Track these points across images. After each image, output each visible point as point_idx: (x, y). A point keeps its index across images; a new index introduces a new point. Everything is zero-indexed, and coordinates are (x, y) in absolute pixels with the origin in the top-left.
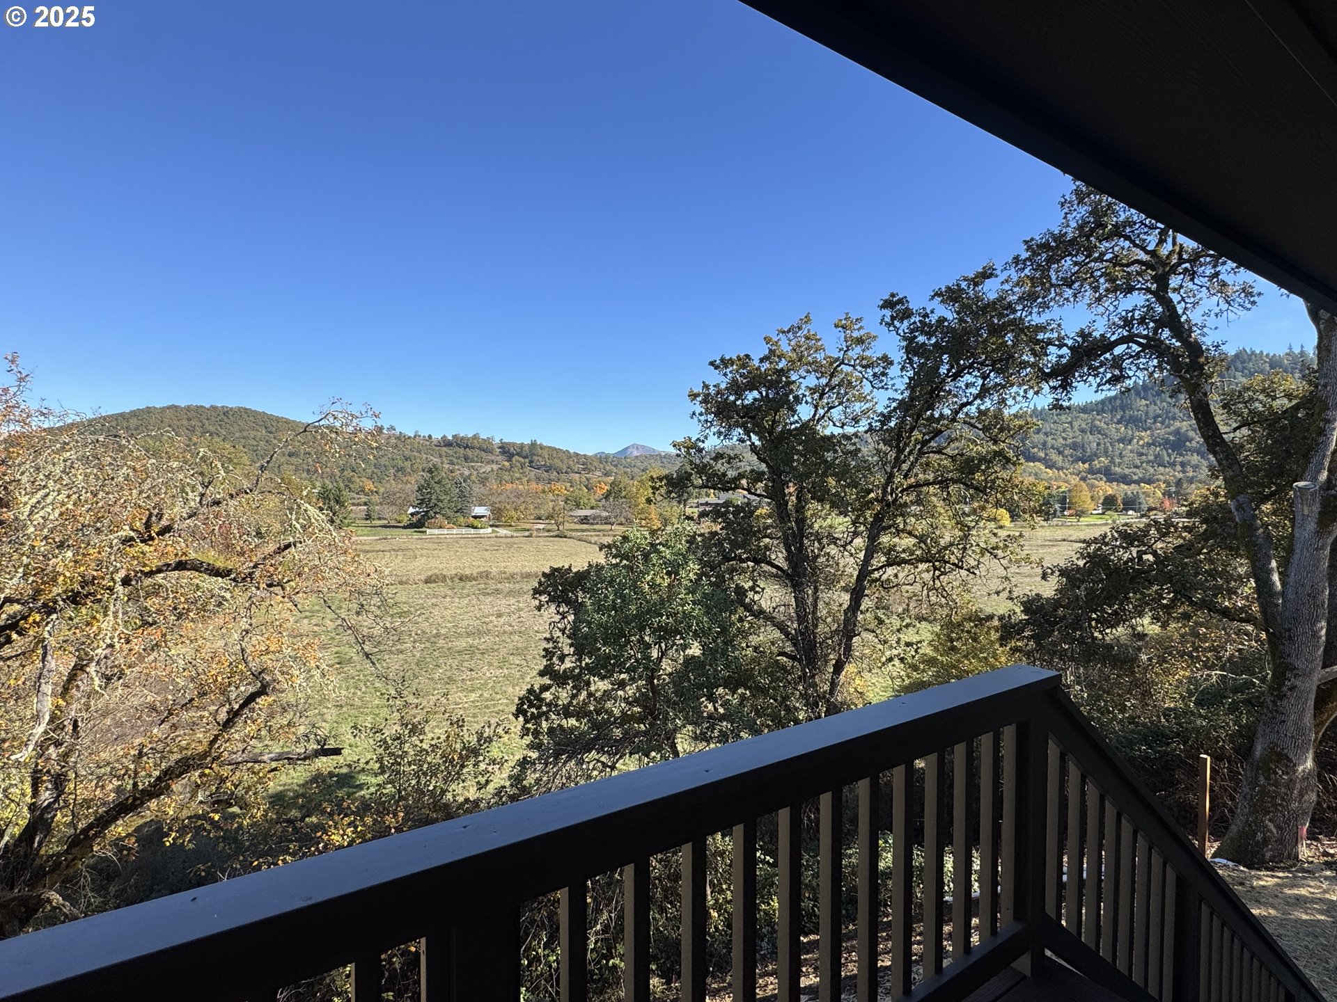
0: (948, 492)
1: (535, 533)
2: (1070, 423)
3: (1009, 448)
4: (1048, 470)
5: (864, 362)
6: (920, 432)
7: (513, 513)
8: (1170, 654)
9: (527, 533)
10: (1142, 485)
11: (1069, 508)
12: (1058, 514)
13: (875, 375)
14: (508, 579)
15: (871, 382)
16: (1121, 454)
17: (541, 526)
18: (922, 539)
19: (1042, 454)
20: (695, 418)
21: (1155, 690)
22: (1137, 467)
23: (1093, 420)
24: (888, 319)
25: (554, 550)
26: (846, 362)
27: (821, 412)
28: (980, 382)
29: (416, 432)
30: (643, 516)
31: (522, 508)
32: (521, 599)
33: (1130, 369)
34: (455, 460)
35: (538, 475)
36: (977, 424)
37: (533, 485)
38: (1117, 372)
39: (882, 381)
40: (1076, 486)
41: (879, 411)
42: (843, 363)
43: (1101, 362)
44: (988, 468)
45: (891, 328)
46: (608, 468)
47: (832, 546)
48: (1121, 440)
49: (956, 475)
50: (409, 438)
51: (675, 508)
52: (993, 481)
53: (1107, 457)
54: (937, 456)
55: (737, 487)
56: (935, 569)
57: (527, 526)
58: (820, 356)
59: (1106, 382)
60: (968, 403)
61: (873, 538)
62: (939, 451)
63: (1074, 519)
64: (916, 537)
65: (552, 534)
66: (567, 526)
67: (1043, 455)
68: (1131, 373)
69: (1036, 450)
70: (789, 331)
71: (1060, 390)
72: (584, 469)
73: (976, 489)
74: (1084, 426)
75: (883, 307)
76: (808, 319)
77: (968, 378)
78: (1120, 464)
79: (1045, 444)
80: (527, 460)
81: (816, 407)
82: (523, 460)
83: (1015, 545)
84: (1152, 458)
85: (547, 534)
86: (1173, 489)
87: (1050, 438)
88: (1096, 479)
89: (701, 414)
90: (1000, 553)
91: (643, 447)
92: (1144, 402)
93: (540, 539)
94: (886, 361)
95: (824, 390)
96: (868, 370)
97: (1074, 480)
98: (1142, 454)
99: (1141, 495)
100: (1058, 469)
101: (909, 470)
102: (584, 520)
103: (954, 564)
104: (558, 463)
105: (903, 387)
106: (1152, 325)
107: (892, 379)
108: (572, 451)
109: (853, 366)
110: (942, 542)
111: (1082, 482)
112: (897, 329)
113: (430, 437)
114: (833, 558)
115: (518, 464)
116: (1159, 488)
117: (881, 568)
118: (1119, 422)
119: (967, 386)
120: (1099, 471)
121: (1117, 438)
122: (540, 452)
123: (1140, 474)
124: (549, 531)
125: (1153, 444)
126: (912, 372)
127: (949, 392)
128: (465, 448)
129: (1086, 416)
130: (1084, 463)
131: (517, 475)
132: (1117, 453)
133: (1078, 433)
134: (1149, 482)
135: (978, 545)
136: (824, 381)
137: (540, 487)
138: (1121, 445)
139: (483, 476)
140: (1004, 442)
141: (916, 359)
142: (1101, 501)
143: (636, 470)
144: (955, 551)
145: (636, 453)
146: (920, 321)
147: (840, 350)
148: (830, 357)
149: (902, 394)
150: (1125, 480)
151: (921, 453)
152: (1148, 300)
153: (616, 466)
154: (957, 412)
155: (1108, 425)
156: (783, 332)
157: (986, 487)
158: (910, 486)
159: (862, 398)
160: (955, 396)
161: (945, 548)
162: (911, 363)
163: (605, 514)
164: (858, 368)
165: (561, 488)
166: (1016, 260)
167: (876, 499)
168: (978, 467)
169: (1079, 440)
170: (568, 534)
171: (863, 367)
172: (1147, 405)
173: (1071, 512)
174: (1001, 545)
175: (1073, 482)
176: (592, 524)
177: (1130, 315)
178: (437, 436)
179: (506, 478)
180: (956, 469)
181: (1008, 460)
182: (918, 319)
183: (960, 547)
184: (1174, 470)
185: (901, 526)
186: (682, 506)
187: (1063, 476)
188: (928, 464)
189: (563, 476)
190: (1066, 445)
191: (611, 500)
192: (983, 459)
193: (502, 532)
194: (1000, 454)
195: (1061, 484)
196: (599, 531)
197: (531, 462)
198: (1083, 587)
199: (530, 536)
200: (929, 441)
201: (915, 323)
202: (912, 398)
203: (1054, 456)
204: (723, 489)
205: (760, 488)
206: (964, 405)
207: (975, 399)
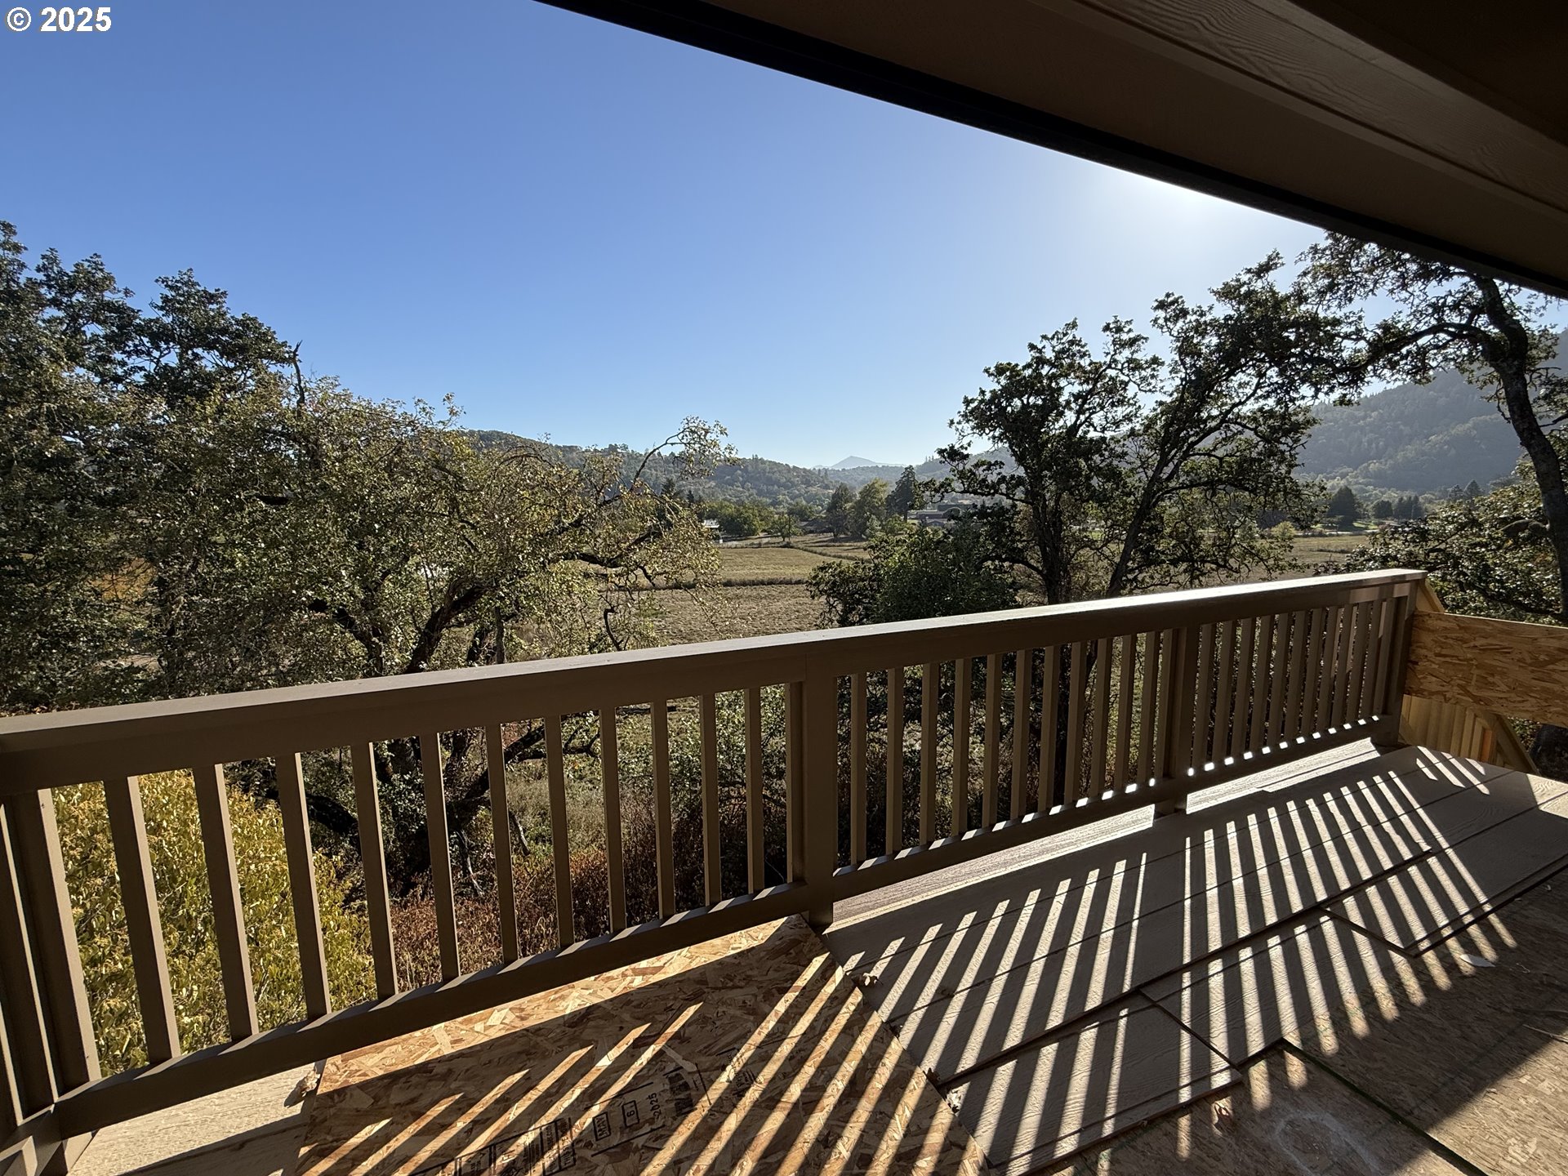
0: (1213, 494)
5: (1133, 365)
13: (1143, 378)
15: (1139, 386)
20: (953, 427)
24: (1161, 321)
26: (1113, 365)
27: (1083, 417)
28: (1255, 381)
33: (1435, 360)
36: (1248, 425)
39: (1149, 384)
41: (1145, 415)
42: (1109, 367)
43: (1402, 354)
45: (1164, 330)
47: (1087, 549)
54: (1202, 458)
55: (996, 492)
56: (1195, 568)
58: (1085, 362)
60: (1241, 403)
62: (1206, 453)
70: (1053, 338)
71: (1349, 386)
75: (1156, 308)
76: (1074, 325)
77: (1241, 377)
81: (1079, 413)
89: (959, 423)
90: (1265, 554)
94: (1156, 362)
95: (1087, 396)
96: (1137, 373)
101: (1173, 473)
103: (1215, 563)
104: (778, 477)
105: (1173, 389)
106: (1467, 311)
107: (1161, 381)
109: (1120, 370)
110: (1203, 544)
112: (1170, 330)
114: (1086, 561)
119: (1240, 385)
126: (1184, 373)
127: (1221, 392)
135: (1241, 545)
136: (1088, 387)
140: (1278, 441)
141: (1187, 360)
144: (1216, 553)
146: (1195, 320)
147: (1108, 354)
148: (1095, 363)
149: (1171, 395)
151: (1188, 456)
152: (1465, 285)
154: (1227, 413)
156: (1048, 339)
158: (1172, 489)
159: (1125, 402)
160: (1227, 396)
162: (1183, 363)
164: (1126, 371)
166: (1315, 249)
167: (1135, 502)
168: (1249, 468)
171: (1131, 370)
177: (1441, 301)
182: (1194, 317)
189: (784, 489)
200: (1196, 443)
201: (1190, 322)
202: (1181, 400)
204: (983, 495)
205: (1019, 493)
206: (1235, 405)
207: (1248, 398)
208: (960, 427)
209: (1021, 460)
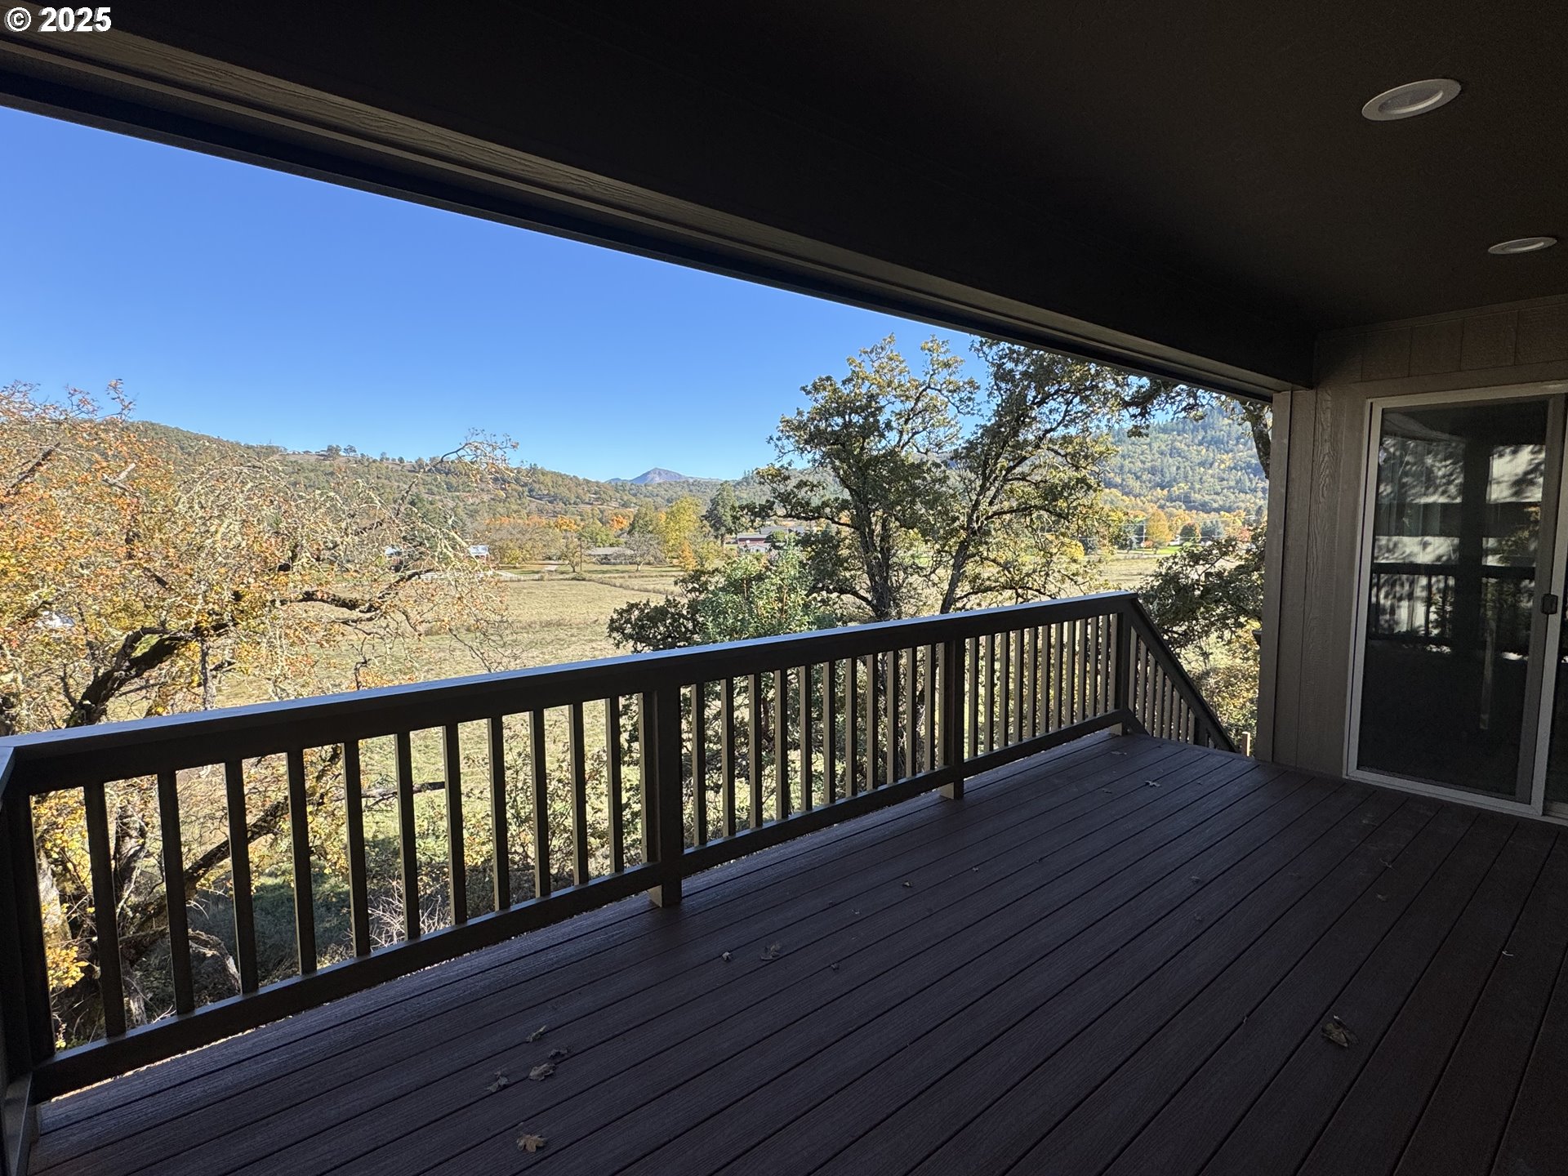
0: (1031, 520)
1: (547, 576)
2: (1149, 444)
3: (1090, 475)
4: (1124, 497)
5: (951, 387)
6: (1006, 458)
7: (517, 552)
8: (1236, 677)
9: (537, 576)
10: (1222, 513)
11: (1146, 539)
12: (1135, 546)
13: (961, 400)
14: (525, 628)
15: (958, 407)
16: (1201, 479)
17: (553, 568)
18: (1005, 567)
19: (1118, 480)
20: (773, 444)
21: (1221, 712)
22: (1217, 494)
23: (1173, 441)
24: (977, 345)
25: (574, 595)
26: (932, 386)
27: (905, 437)
28: (1064, 407)
29: (382, 454)
30: (673, 554)
31: (529, 545)
32: (545, 650)
33: (1204, 397)
34: (435, 489)
35: (541, 507)
36: (1059, 451)
37: (535, 518)
38: (1192, 401)
39: (968, 406)
40: (1153, 515)
41: (965, 437)
42: (929, 387)
43: (1177, 392)
44: (1070, 494)
45: (981, 355)
46: (625, 498)
47: (916, 576)
48: (1202, 464)
49: (1037, 502)
50: (374, 461)
51: (712, 544)
52: (1075, 508)
53: (1187, 482)
54: (1021, 483)
55: (821, 516)
56: (1018, 595)
57: (536, 568)
58: (905, 379)
59: (1182, 410)
60: (1052, 429)
61: (958, 567)
62: (1023, 478)
63: (1151, 552)
64: (999, 564)
65: (567, 576)
66: (585, 567)
67: (1120, 481)
68: (1204, 402)
69: (1112, 475)
70: (871, 352)
71: (1139, 418)
72: (597, 500)
73: (1059, 515)
74: (1163, 447)
76: (892, 340)
77: (1052, 404)
78: (1200, 490)
79: (1122, 467)
80: (526, 489)
81: (901, 433)
82: (521, 489)
83: (1095, 571)
84: (1232, 483)
85: (561, 577)
86: (1253, 517)
87: (1127, 461)
88: (1174, 507)
90: (1080, 579)
91: (667, 472)
92: (1226, 421)
93: (555, 583)
94: (973, 386)
95: (909, 415)
96: (955, 395)
97: (1152, 508)
98: (1223, 480)
99: (1220, 524)
100: (1136, 496)
101: (995, 497)
102: (605, 560)
103: (1036, 590)
104: (564, 492)
105: (990, 413)
107: (979, 404)
108: (581, 478)
109: (940, 391)
110: (1025, 570)
111: (1160, 510)
113: (401, 460)
114: (915, 589)
115: (515, 494)
116: (1239, 515)
117: (966, 596)
118: (1200, 444)
119: (1051, 412)
120: (1178, 499)
121: (1198, 461)
122: (542, 478)
123: (1220, 501)
124: (562, 573)
125: (1235, 468)
126: (1000, 399)
127: (1034, 419)
128: (447, 474)
129: (1166, 436)
130: (1162, 489)
131: (515, 507)
132: (1197, 478)
133: (1157, 455)
134: (1229, 510)
135: (1059, 572)
136: (910, 404)
137: (544, 521)
138: (1202, 469)
139: (471, 508)
140: (1085, 468)
141: (1003, 385)
142: (1179, 531)
143: (659, 499)
144: (1037, 579)
145: (658, 480)
146: (1009, 348)
147: (926, 374)
148: (915, 380)
149: (989, 420)
150: (1205, 508)
151: (1006, 480)
153: (635, 495)
154: (1041, 439)
155: (1188, 446)
156: (866, 352)
157: (1068, 514)
158: (995, 514)
159: (946, 423)
160: (1040, 422)
161: (1028, 575)
162: (999, 389)
163: (629, 552)
164: (945, 392)
165: (570, 521)
167: (962, 527)
168: (1061, 493)
169: (1158, 463)
170: (587, 575)
171: (950, 391)
172: (1230, 425)
173: (1148, 543)
174: (1081, 571)
175: (1150, 510)
176: (614, 564)
178: (410, 459)
179: (502, 511)
180: (1040, 496)
181: (1089, 487)
183: (1042, 573)
184: (1255, 497)
185: (985, 554)
186: (719, 542)
187: (1140, 504)
188: (1012, 491)
189: (571, 508)
190: (1145, 470)
191: (636, 535)
192: (1066, 486)
193: (506, 575)
194: (1083, 480)
195: (1138, 512)
196: (623, 572)
197: (531, 491)
198: (1155, 603)
199: (541, 579)
200: (1014, 467)
201: (1003, 350)
202: (999, 425)
203: (1131, 482)
204: (806, 519)
205: (845, 517)
206: (1047, 431)
207: (1059, 425)
208: (779, 443)
209: (844, 482)
